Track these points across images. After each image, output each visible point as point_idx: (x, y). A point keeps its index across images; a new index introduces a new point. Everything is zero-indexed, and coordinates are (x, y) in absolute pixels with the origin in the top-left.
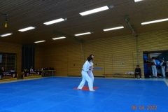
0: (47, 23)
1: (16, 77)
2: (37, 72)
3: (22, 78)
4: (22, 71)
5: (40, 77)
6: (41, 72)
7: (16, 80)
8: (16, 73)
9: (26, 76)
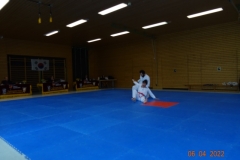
0: (103, 13)
1: (67, 88)
2: (92, 81)
3: (74, 89)
4: (74, 80)
5: (96, 89)
6: (97, 83)
7: (66, 92)
8: (66, 83)
9: (79, 87)
